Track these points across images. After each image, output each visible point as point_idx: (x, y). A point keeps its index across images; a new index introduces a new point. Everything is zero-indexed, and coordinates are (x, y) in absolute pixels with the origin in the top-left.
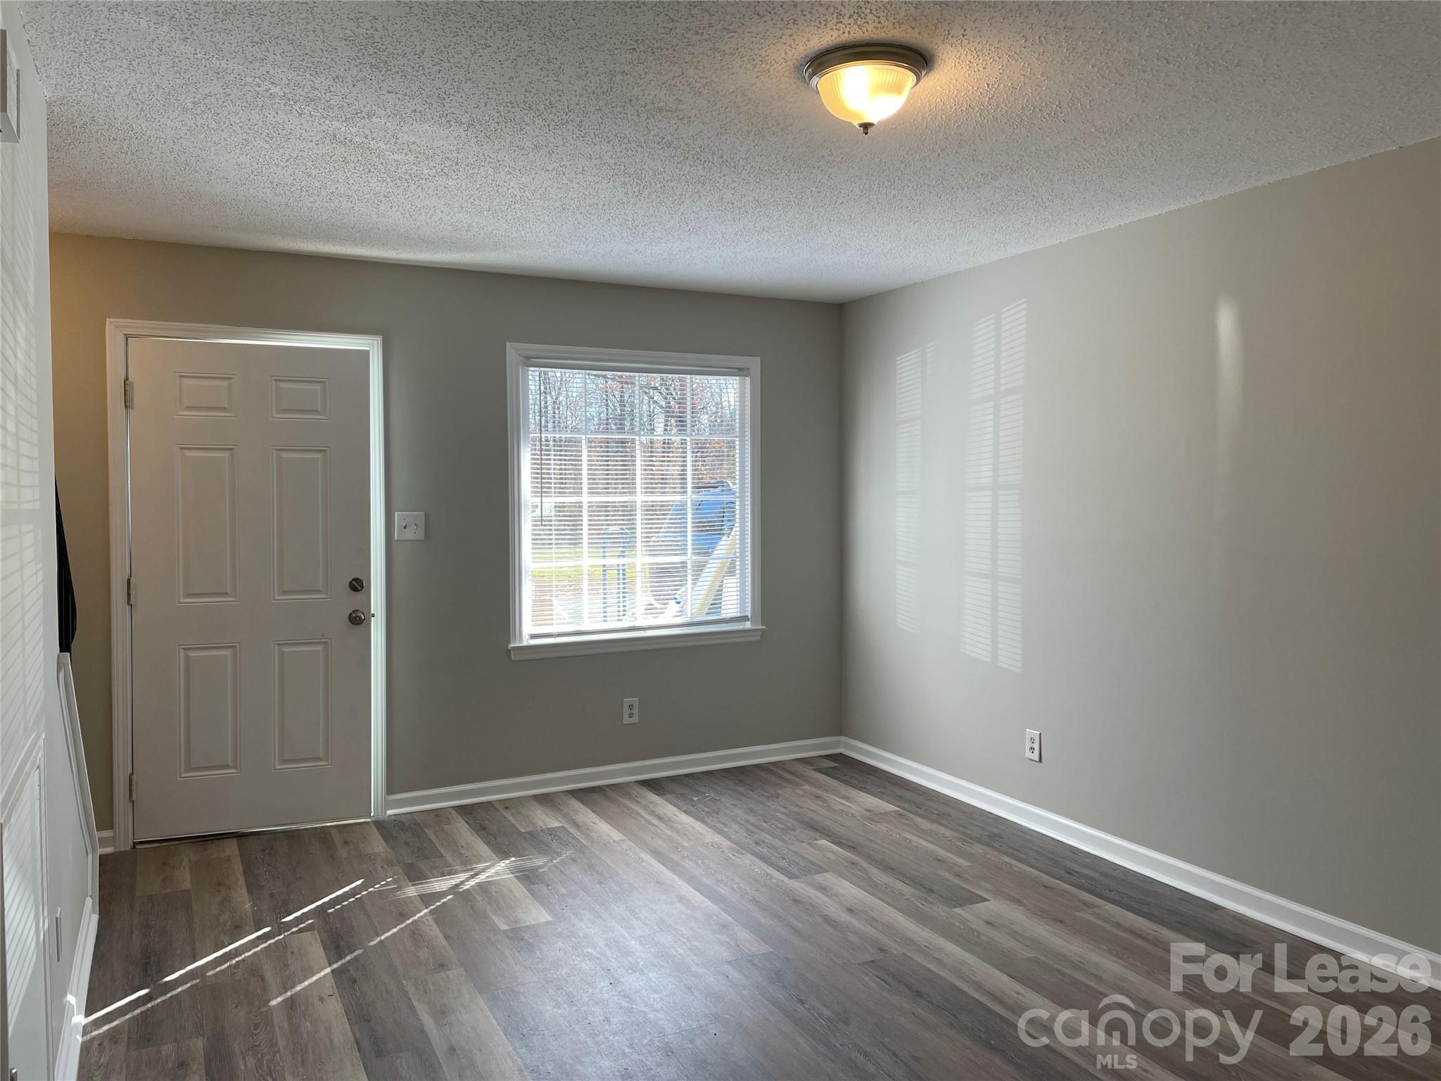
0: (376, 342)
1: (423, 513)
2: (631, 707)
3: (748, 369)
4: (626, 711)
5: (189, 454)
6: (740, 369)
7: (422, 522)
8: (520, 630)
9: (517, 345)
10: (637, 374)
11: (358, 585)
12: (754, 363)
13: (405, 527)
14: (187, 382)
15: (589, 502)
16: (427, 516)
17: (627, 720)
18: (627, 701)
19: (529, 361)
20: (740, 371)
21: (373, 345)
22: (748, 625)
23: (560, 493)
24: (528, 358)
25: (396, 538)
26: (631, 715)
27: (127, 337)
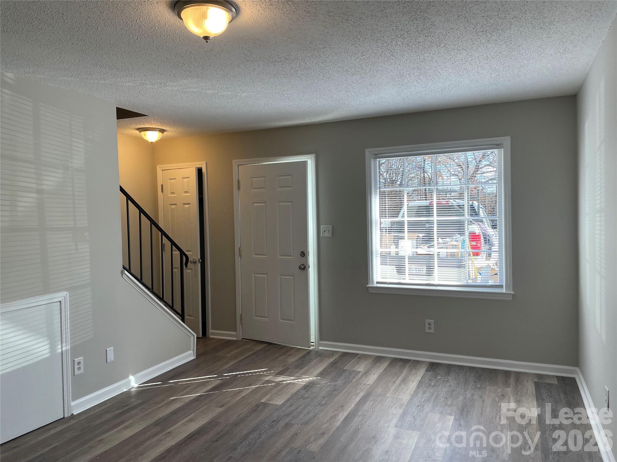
0: (313, 157)
1: (331, 226)
2: (430, 324)
3: (503, 144)
4: (427, 326)
5: (255, 204)
6: (498, 145)
7: (331, 229)
8: (372, 279)
9: (369, 150)
10: (433, 155)
11: (304, 254)
12: (507, 141)
13: (325, 232)
14: (253, 179)
15: (408, 221)
16: (333, 227)
17: (427, 330)
18: (428, 321)
19: (377, 156)
20: (498, 146)
21: (312, 158)
22: (504, 290)
23: (390, 216)
24: (377, 155)
25: (321, 236)
26: (430, 329)
27: (238, 165)
